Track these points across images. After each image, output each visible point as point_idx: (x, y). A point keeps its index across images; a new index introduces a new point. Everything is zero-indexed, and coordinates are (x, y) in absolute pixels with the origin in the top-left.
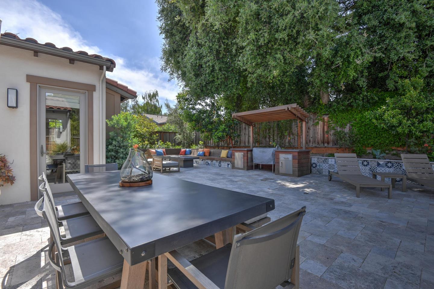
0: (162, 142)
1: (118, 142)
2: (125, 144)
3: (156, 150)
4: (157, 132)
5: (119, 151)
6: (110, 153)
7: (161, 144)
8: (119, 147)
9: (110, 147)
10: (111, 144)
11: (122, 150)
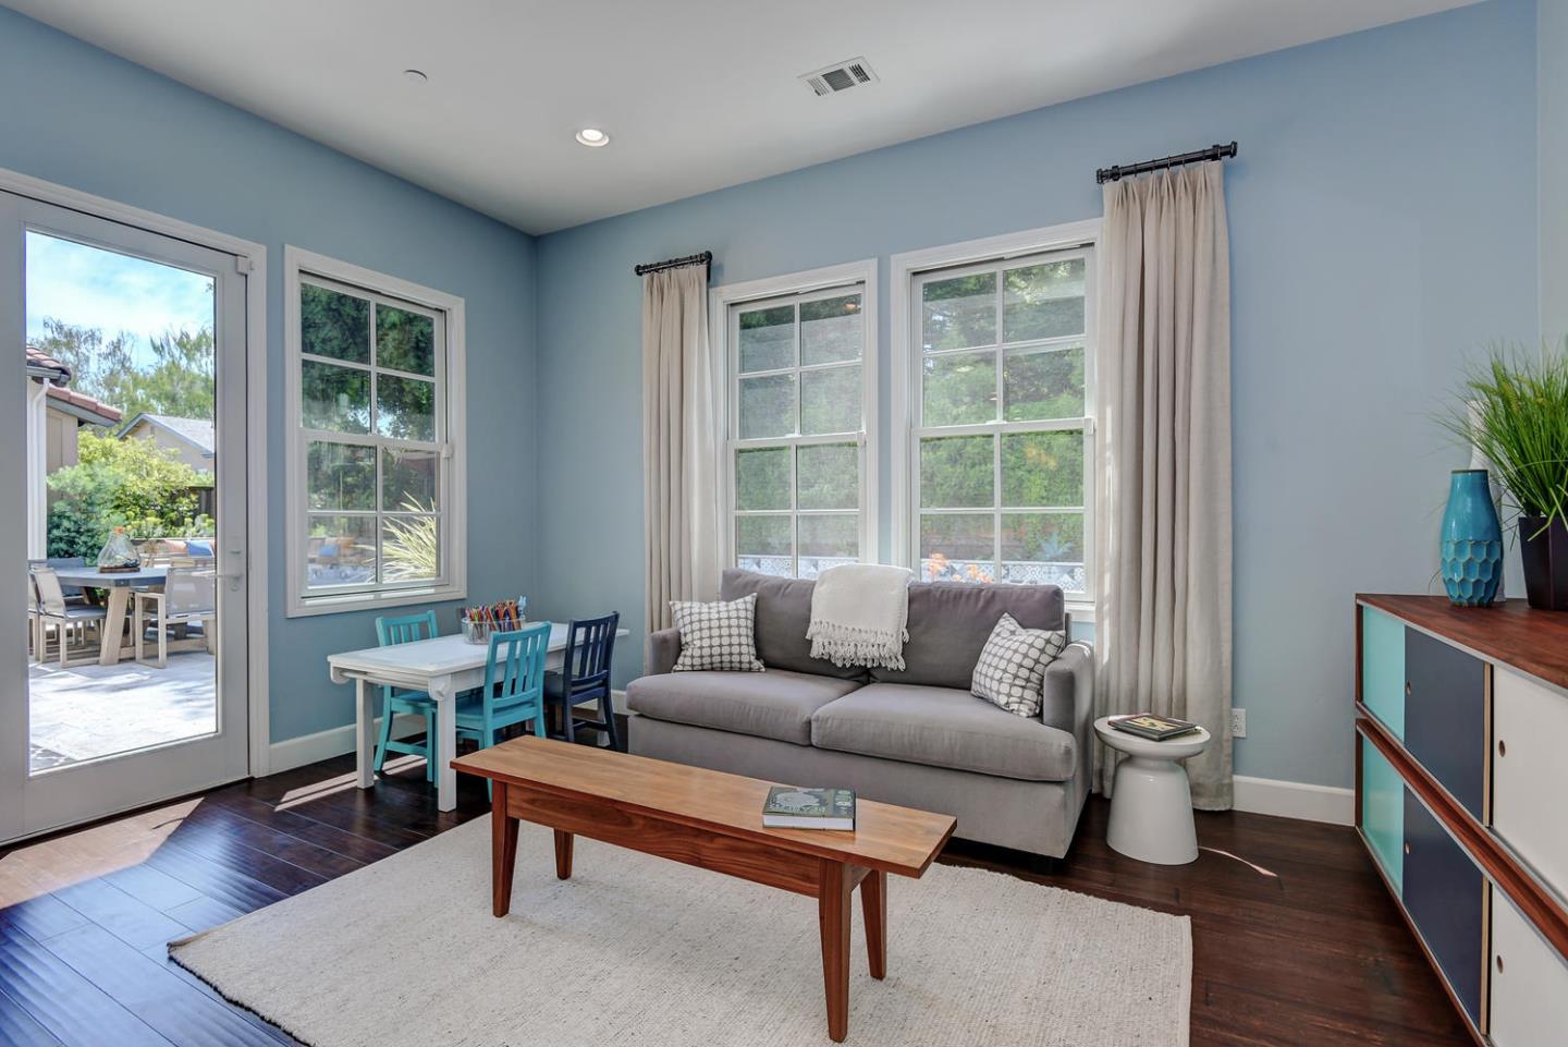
0: (208, 520)
1: (76, 522)
2: (90, 526)
3: (189, 541)
4: (193, 490)
5: (77, 540)
6: (55, 546)
7: (206, 524)
8: (78, 532)
9: (56, 532)
10: (58, 527)
11: (83, 538)
